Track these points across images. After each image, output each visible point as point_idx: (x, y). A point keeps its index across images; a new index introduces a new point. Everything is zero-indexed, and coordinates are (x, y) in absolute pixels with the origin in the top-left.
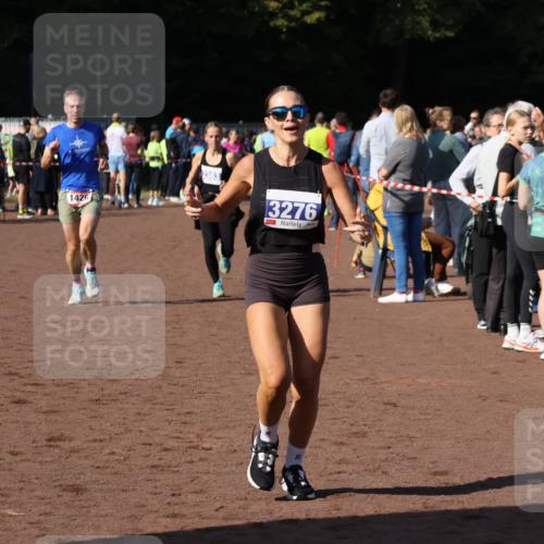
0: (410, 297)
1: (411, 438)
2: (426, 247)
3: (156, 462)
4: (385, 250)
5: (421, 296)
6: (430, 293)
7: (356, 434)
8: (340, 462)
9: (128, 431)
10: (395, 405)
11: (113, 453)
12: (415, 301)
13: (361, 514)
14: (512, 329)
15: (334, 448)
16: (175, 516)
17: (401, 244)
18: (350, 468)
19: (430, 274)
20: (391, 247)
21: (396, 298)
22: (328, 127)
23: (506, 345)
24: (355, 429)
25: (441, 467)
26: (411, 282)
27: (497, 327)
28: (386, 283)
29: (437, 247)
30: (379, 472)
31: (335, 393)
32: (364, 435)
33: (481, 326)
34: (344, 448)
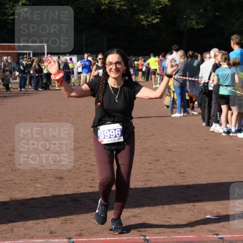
0: (182, 115)
1: (174, 162)
2: (188, 98)
3: (88, 169)
4: (174, 99)
5: (185, 114)
6: (189, 113)
7: (156, 160)
8: (149, 169)
9: (81, 159)
10: (171, 151)
11: (75, 167)
12: (183, 116)
13: (153, 186)
14: (214, 125)
15: (148, 165)
16: (92, 187)
17: (179, 97)
18: (152, 171)
19: (189, 107)
20: (176, 98)
21: (177, 115)
22: (159, 57)
23: (211, 130)
24: (156, 159)
25: (183, 171)
26: (182, 110)
27: (209, 124)
28: (174, 110)
29: (191, 98)
30: (161, 173)
31: (151, 147)
32: (158, 160)
33: (204, 124)
34: (151, 165)
